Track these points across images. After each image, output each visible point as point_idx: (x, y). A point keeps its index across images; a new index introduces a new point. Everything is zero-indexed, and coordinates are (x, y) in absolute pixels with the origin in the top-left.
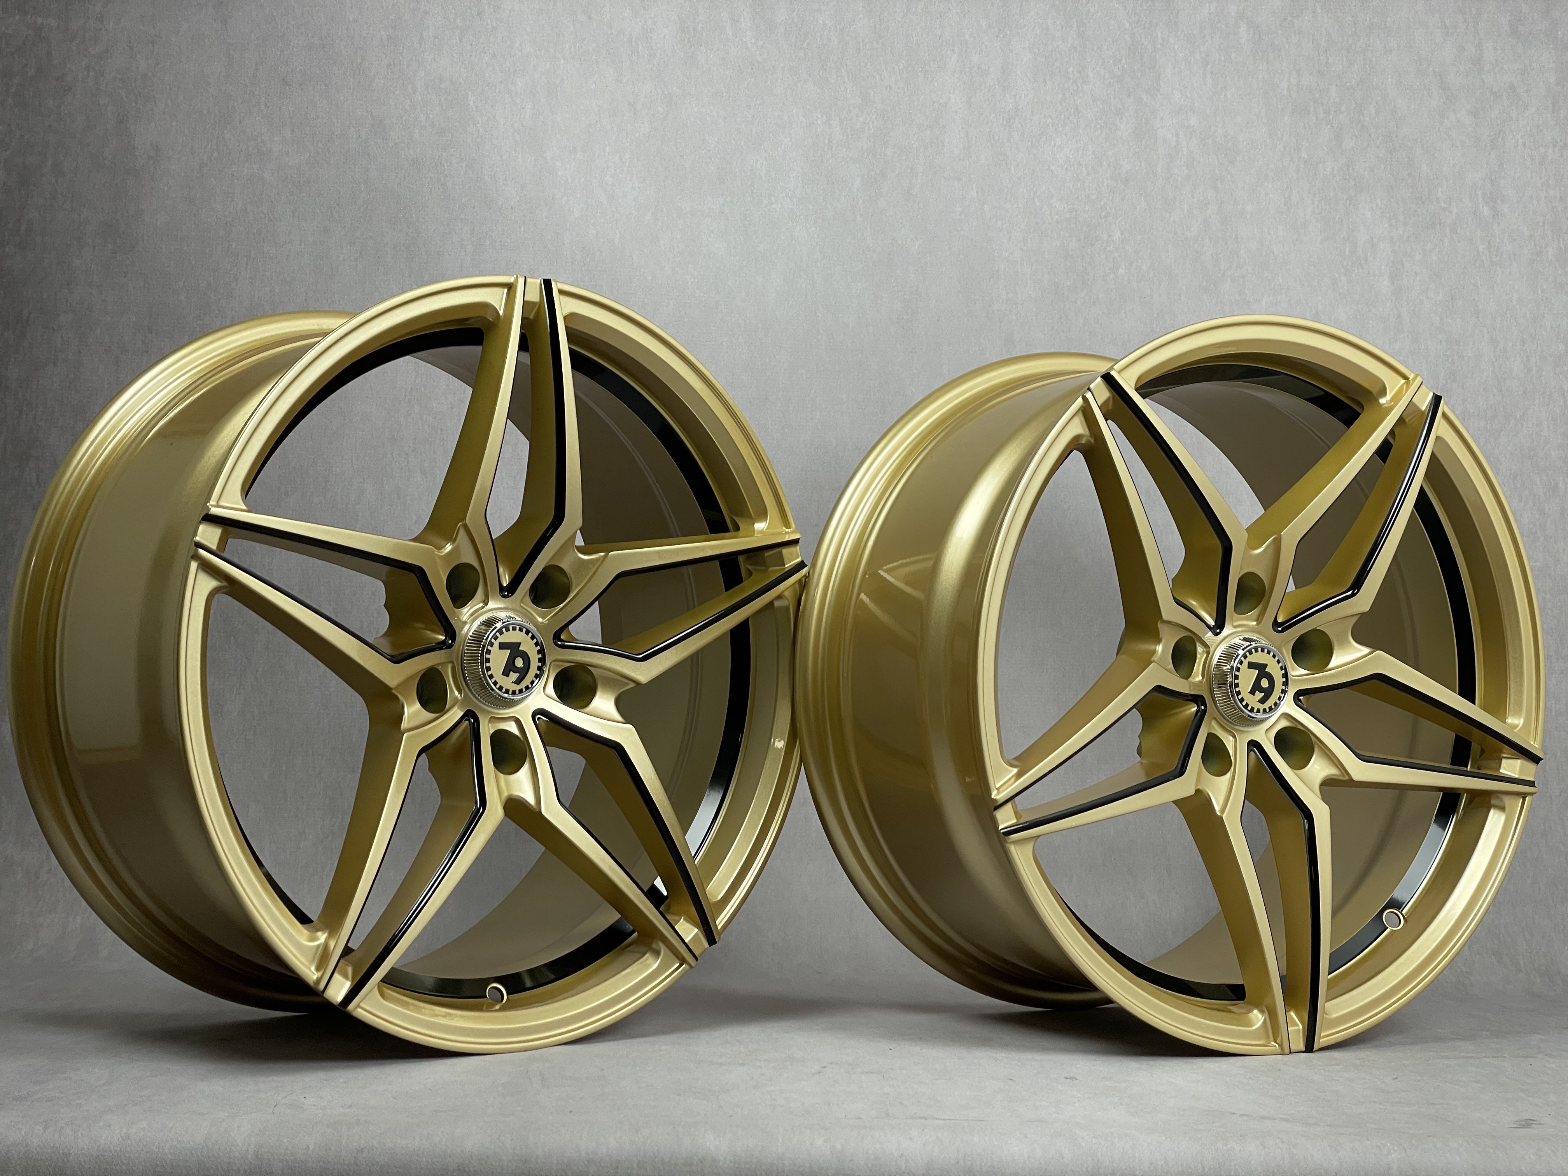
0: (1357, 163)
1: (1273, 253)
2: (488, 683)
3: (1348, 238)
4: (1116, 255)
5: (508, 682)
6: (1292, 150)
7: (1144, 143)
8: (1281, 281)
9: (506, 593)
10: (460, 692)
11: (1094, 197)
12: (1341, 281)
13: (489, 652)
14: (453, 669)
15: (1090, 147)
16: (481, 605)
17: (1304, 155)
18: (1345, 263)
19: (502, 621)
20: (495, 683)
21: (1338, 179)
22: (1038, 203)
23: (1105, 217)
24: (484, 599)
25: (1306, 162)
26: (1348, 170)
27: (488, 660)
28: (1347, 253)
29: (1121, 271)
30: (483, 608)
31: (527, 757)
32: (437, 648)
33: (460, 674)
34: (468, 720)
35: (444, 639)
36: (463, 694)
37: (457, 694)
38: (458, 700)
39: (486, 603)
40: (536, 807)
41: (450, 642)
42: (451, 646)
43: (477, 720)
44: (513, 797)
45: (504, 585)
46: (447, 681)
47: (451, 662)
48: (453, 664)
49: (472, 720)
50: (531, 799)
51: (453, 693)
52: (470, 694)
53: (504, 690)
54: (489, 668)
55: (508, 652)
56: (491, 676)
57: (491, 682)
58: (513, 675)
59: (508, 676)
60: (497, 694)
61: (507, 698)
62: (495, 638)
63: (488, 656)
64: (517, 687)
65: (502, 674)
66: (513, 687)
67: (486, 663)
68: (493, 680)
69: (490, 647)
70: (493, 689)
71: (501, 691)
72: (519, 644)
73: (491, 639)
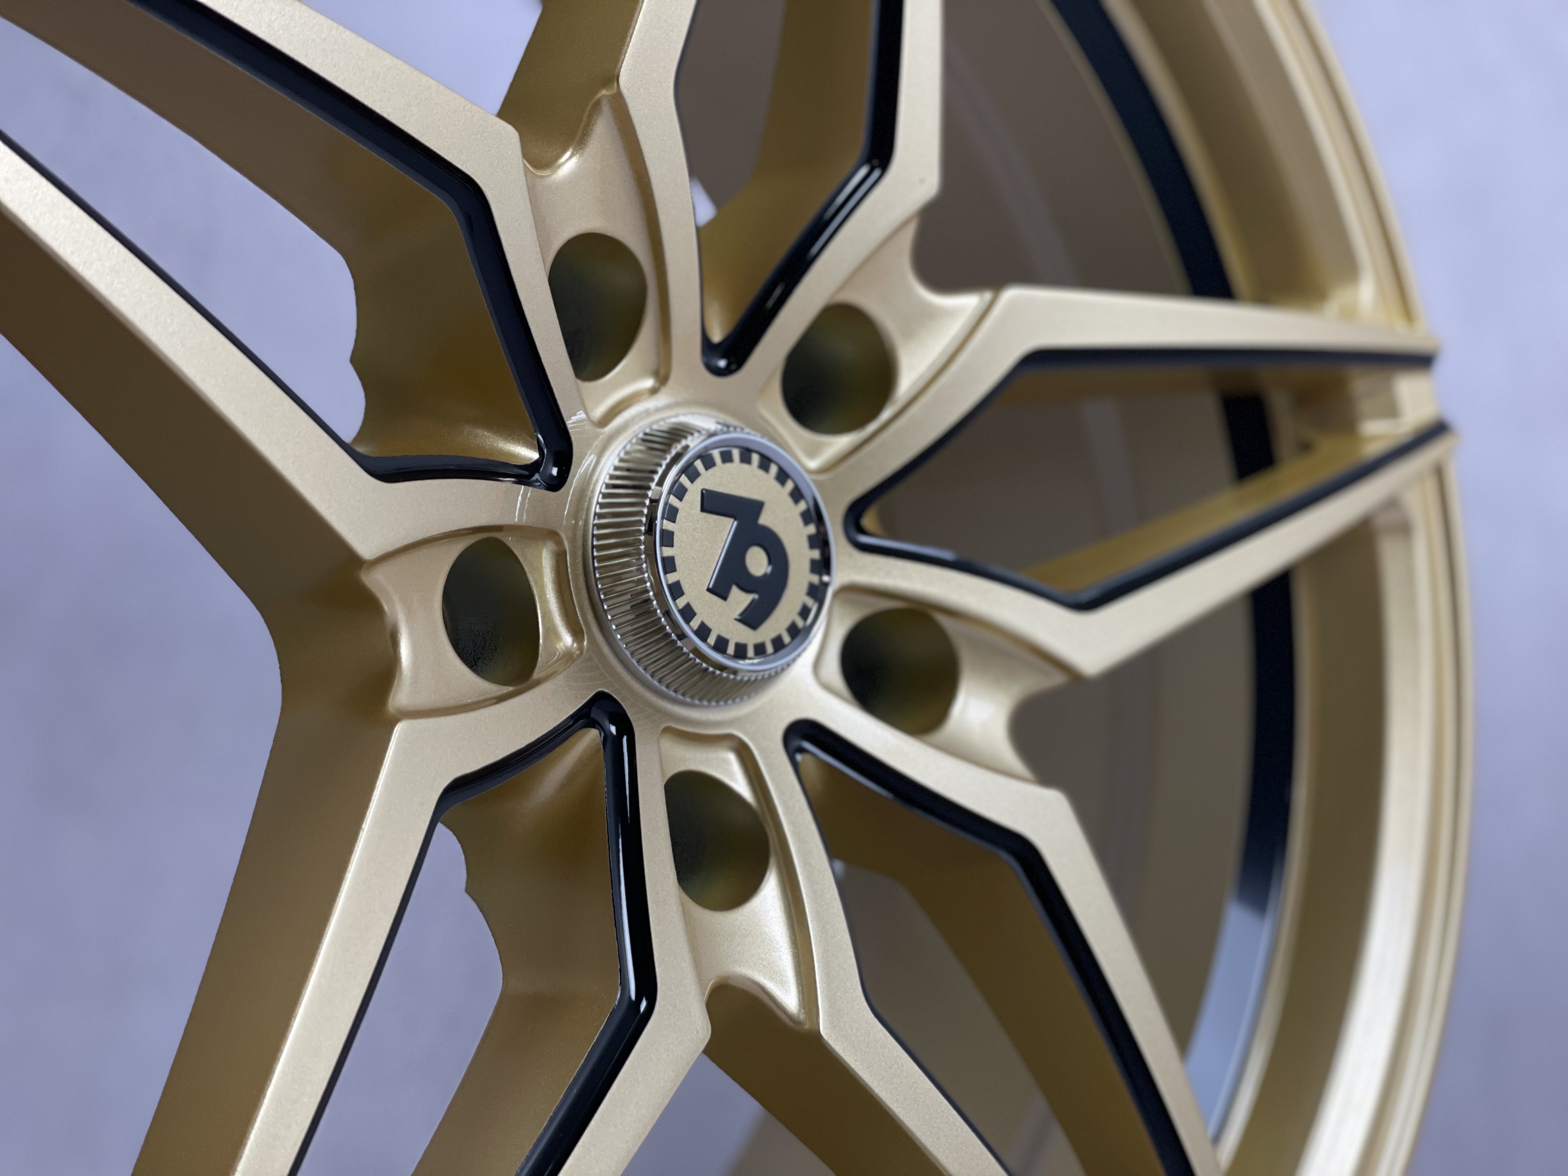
2: (667, 613)
5: (722, 616)
9: (722, 363)
10: (576, 632)
14: (560, 559)
16: (649, 383)
24: (655, 369)
27: (668, 539)
30: (654, 391)
31: (772, 861)
32: (513, 479)
33: (582, 580)
34: (602, 728)
35: (535, 456)
36: (585, 643)
37: (567, 640)
38: (568, 657)
39: (662, 377)
40: (802, 1017)
41: (555, 471)
42: (556, 484)
43: (626, 727)
44: (731, 983)
45: (717, 337)
46: (540, 597)
47: (552, 535)
48: (559, 542)
49: (613, 729)
50: (782, 983)
51: (559, 638)
52: (606, 649)
53: (712, 640)
54: (670, 565)
55: (726, 527)
56: (677, 590)
57: (676, 606)
58: (740, 600)
59: (724, 597)
60: (697, 652)
61: (723, 668)
62: (690, 472)
63: (668, 525)
64: (749, 637)
65: (709, 590)
66: (739, 634)
67: (664, 548)
68: (681, 602)
69: (673, 500)
70: (682, 636)
71: (704, 639)
72: (756, 507)
73: (679, 475)
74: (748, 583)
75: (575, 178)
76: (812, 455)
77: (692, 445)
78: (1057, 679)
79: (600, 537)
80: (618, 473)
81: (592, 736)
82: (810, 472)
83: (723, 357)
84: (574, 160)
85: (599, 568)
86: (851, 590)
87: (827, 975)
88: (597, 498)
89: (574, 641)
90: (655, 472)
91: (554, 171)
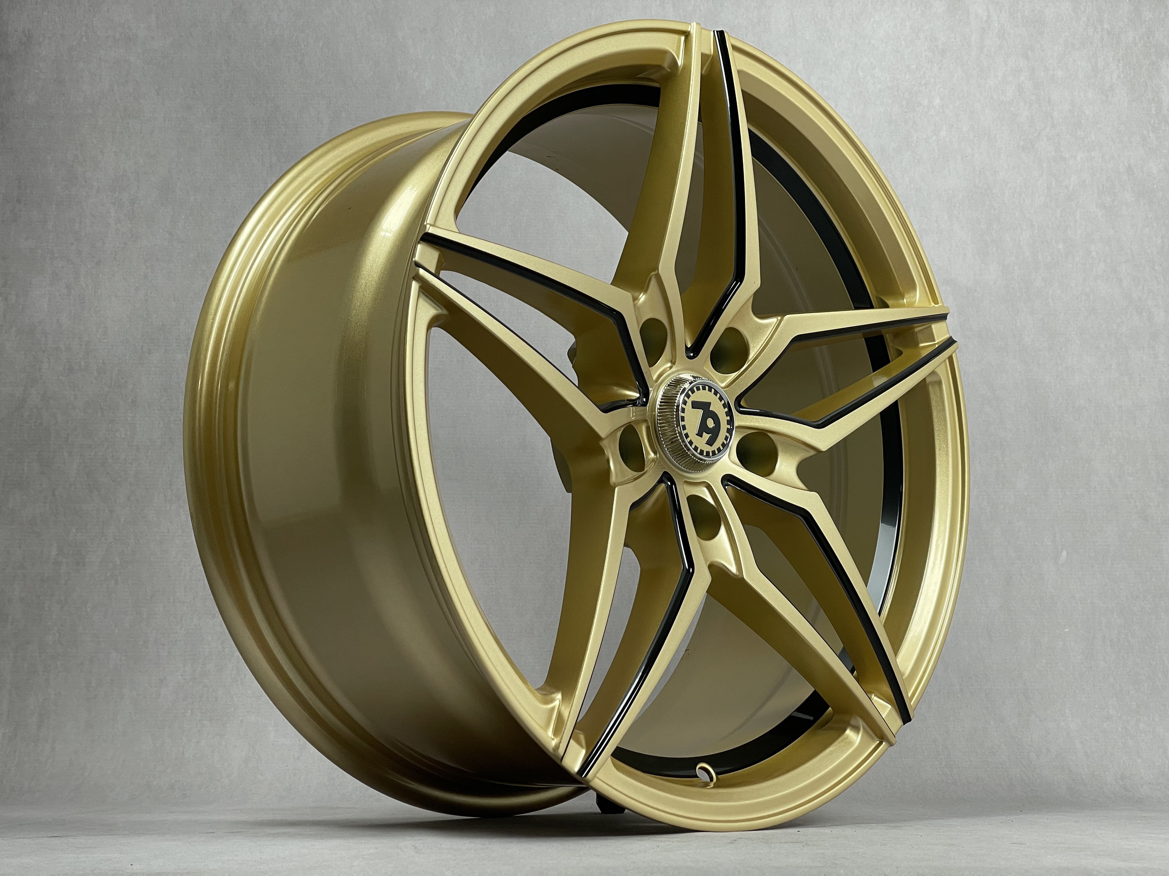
0: (1156, 32)
1: (1085, 113)
2: (684, 443)
3: (1153, 99)
4: (937, 119)
5: (701, 443)
6: (1095, 22)
7: (957, 18)
8: (1094, 138)
9: (692, 354)
10: (655, 453)
11: (913, 67)
12: (1150, 137)
13: (683, 410)
14: (648, 428)
15: (907, 23)
16: (669, 365)
17: (1106, 26)
18: (1152, 121)
19: (688, 382)
20: (691, 443)
21: (1139, 47)
22: (861, 74)
23: (926, 84)
24: (671, 359)
25: (1108, 32)
26: (1148, 38)
27: (683, 419)
28: (1154, 112)
29: (943, 133)
30: (671, 367)
31: (722, 523)
32: (631, 405)
33: (655, 434)
34: (665, 483)
35: (638, 395)
36: (658, 456)
37: (652, 455)
38: (653, 460)
39: (673, 363)
40: (738, 573)
41: (644, 400)
42: (645, 404)
43: (673, 483)
44: (714, 564)
45: (689, 346)
46: (643, 441)
47: (645, 421)
48: (648, 423)
49: (669, 483)
50: (731, 565)
51: (649, 454)
52: (664, 457)
53: (699, 451)
54: (684, 427)
55: (701, 412)
56: (687, 436)
57: (687, 441)
58: (706, 436)
59: (701, 436)
60: (693, 455)
61: (701, 459)
62: (688, 396)
63: (683, 414)
64: (710, 449)
65: (696, 434)
66: (707, 448)
67: (682, 422)
68: (689, 439)
69: (683, 406)
70: (689, 450)
71: (696, 451)
72: (709, 404)
73: (684, 397)
74: (708, 431)
75: (645, 302)
76: (722, 382)
77: (686, 387)
78: (812, 453)
79: (660, 420)
80: (663, 398)
81: (663, 485)
82: (722, 388)
83: (691, 353)
84: (644, 296)
85: (660, 430)
86: (739, 427)
87: (744, 560)
88: (658, 406)
89: (654, 455)
90: (677, 397)
91: (639, 301)
